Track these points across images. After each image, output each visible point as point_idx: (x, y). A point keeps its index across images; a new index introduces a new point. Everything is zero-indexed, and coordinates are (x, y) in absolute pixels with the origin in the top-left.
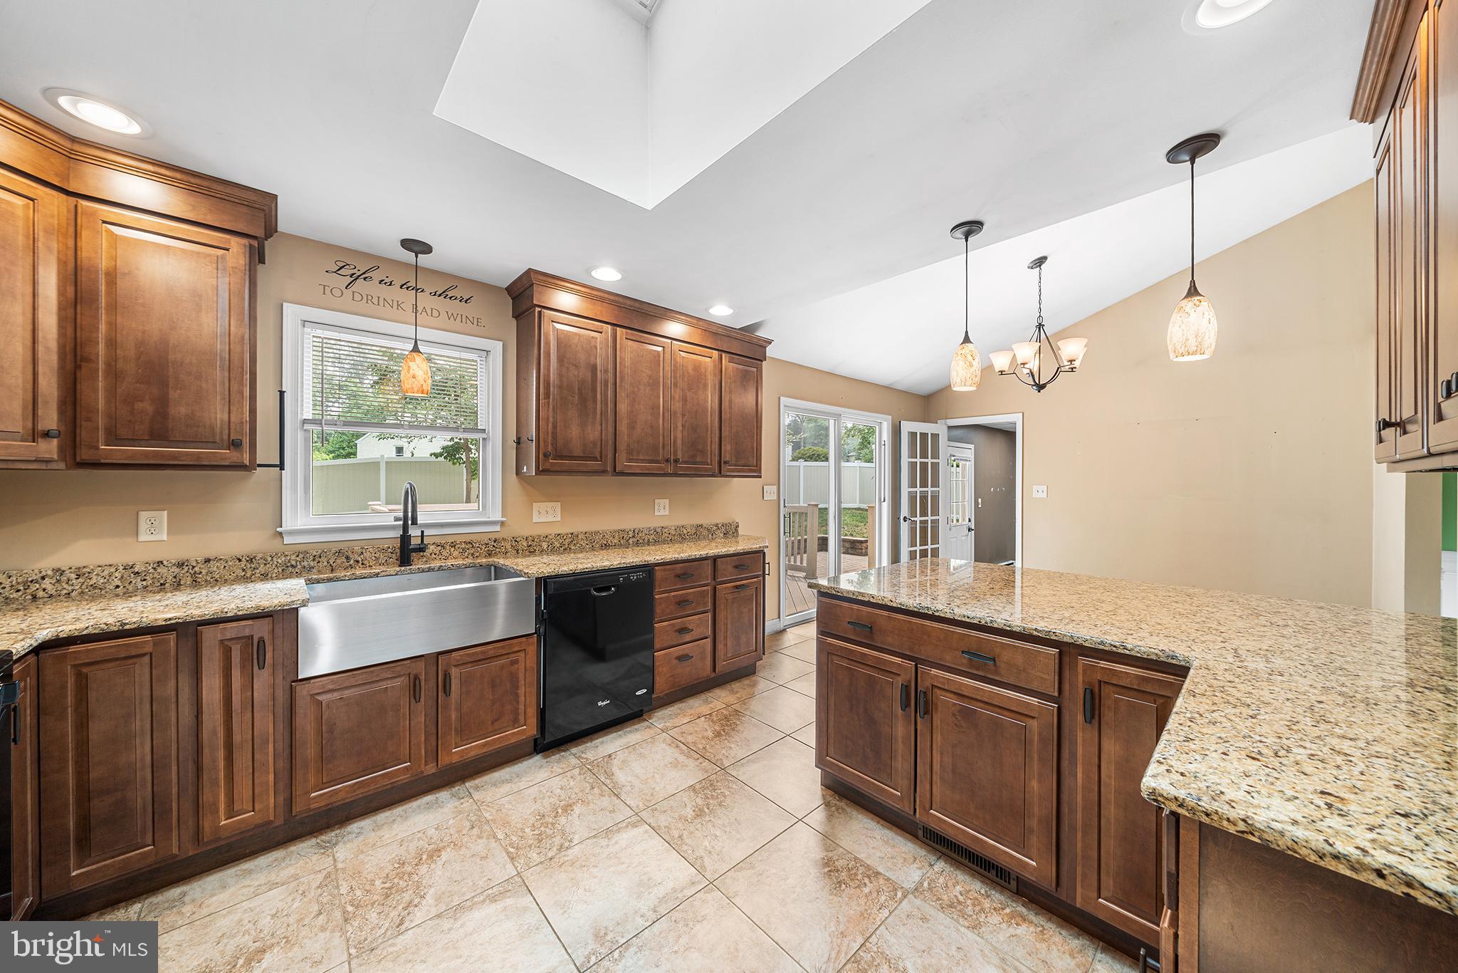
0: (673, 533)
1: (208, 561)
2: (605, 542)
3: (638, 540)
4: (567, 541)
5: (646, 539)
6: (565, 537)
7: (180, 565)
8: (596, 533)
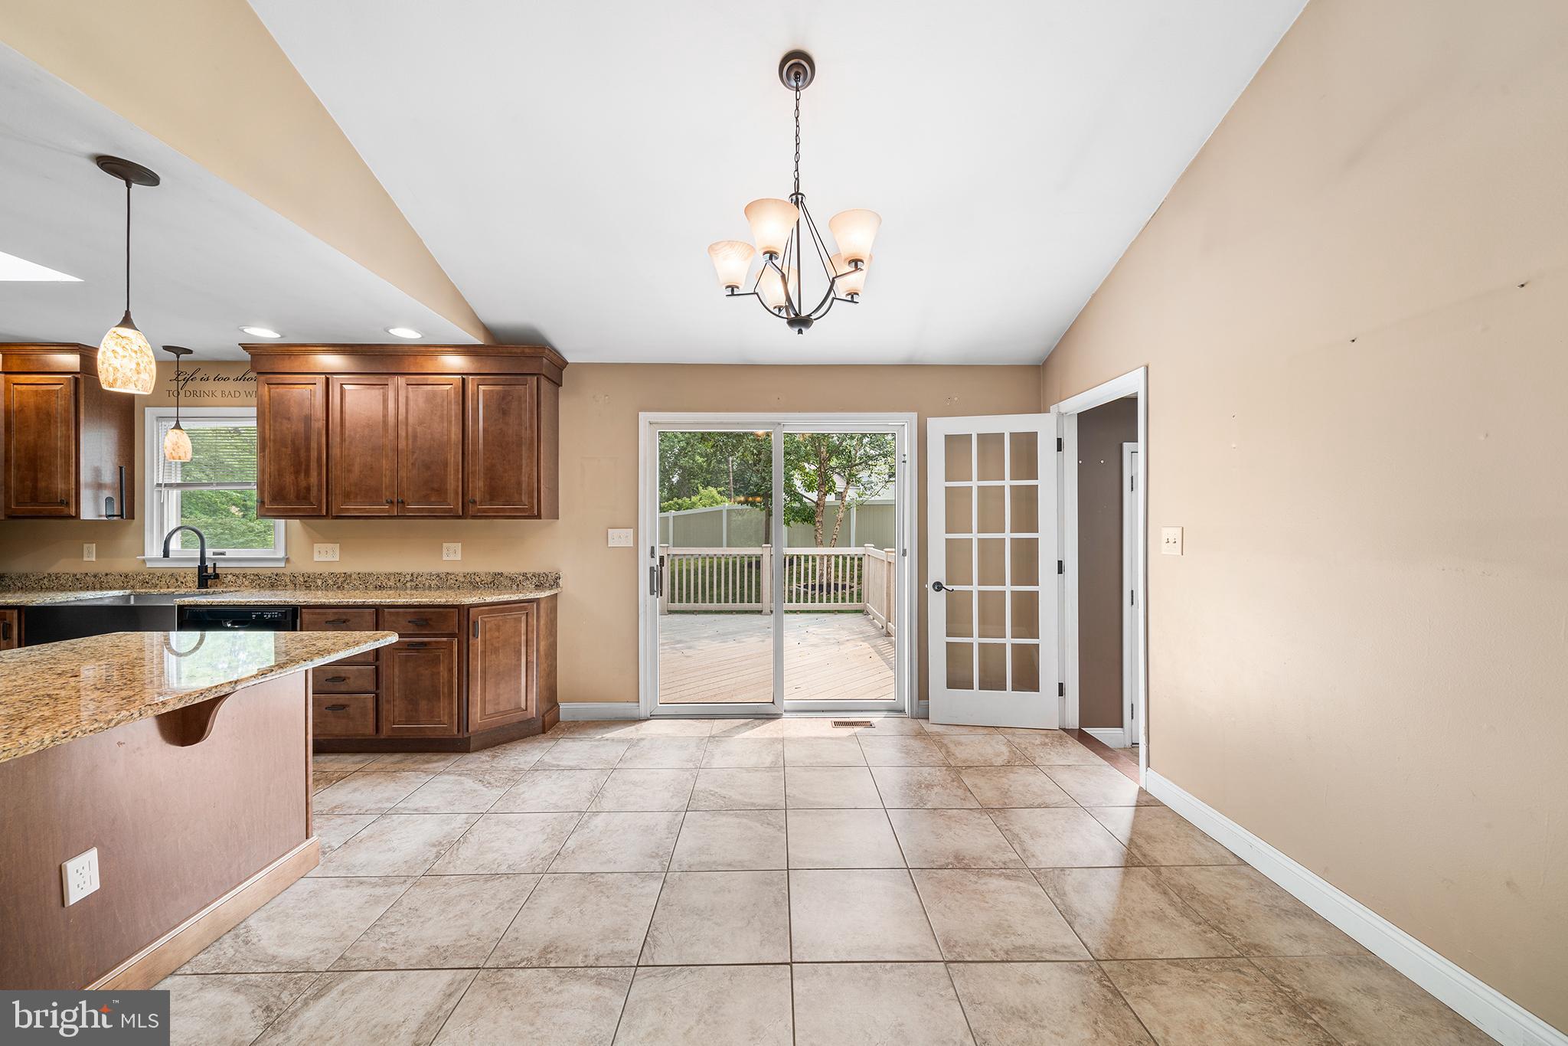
0: (462, 579)
1: (107, 575)
2: (380, 584)
3: (417, 585)
4: (340, 579)
5: (427, 584)
6: (338, 576)
7: (95, 576)
8: (370, 574)
